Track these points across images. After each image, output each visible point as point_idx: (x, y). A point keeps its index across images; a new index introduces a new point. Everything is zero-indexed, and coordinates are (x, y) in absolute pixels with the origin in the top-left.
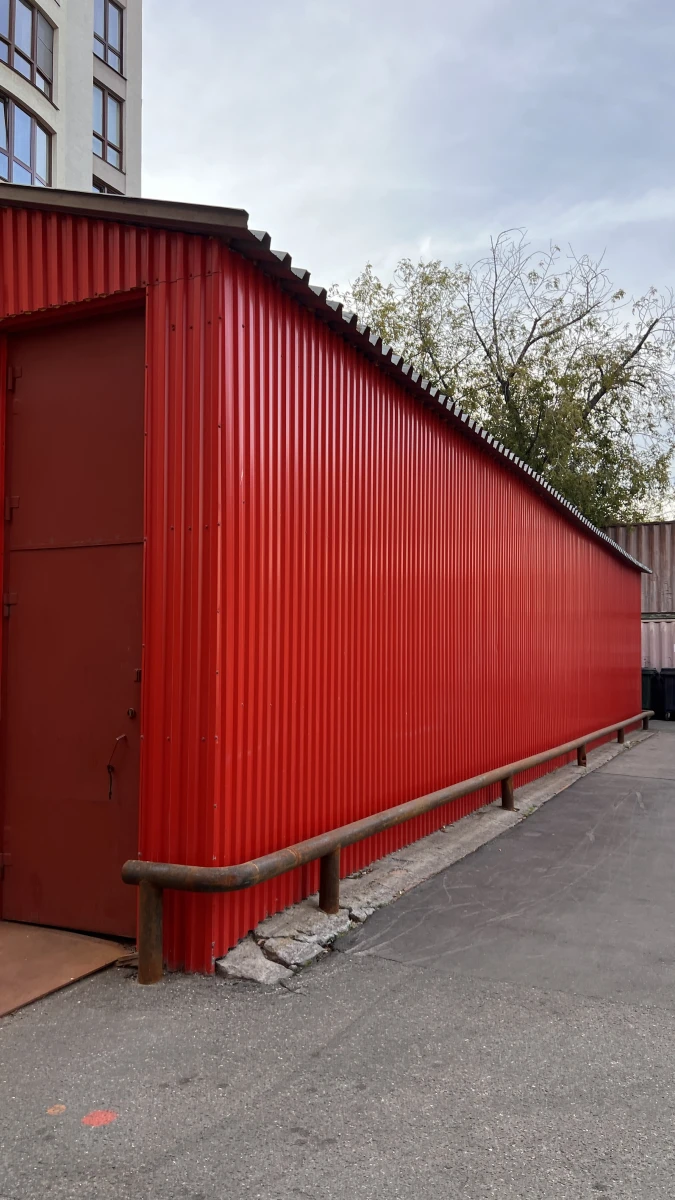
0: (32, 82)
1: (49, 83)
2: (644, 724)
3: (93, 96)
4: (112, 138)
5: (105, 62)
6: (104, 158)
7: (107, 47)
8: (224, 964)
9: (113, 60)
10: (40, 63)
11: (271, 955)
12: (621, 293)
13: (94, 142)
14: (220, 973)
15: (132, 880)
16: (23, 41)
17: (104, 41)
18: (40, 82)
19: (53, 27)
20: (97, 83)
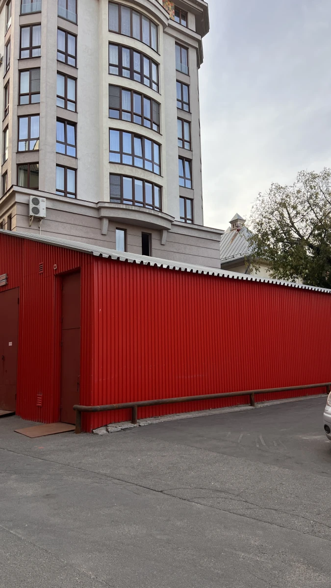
0: (151, 129)
1: (158, 126)
3: (177, 124)
4: (187, 138)
5: (182, 109)
6: (183, 147)
7: (182, 103)
8: (94, 431)
9: (186, 107)
10: (154, 120)
11: (108, 431)
13: (179, 141)
15: (74, 409)
16: (147, 114)
17: (182, 101)
18: (155, 127)
19: (159, 104)
20: (179, 118)
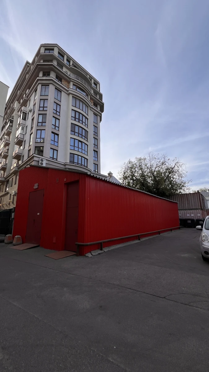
0: (85, 139)
1: (87, 139)
2: (179, 228)
3: (93, 139)
4: (96, 144)
5: (95, 135)
6: (95, 147)
7: (95, 133)
8: (86, 255)
10: (86, 137)
11: (92, 254)
12: (169, 159)
13: (94, 145)
14: (85, 256)
15: (76, 244)
16: (84, 134)
17: (95, 132)
19: (88, 132)
20: (94, 137)
